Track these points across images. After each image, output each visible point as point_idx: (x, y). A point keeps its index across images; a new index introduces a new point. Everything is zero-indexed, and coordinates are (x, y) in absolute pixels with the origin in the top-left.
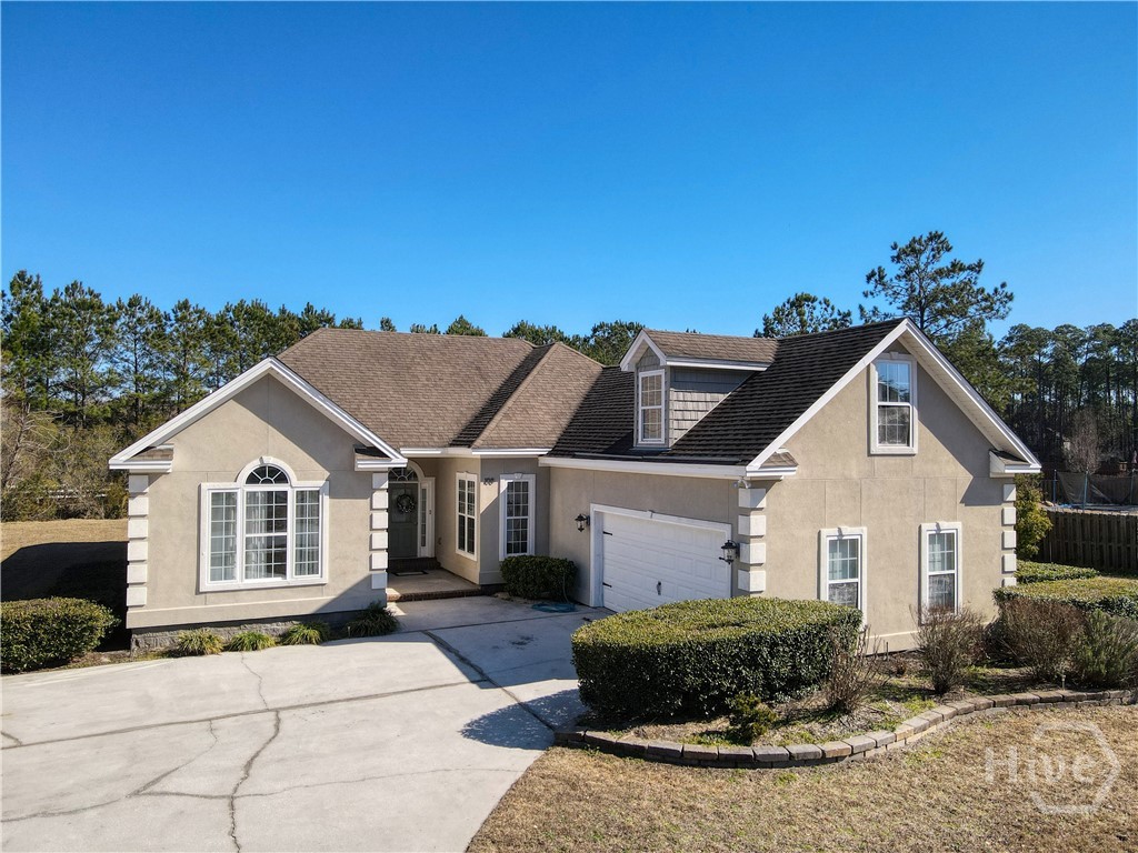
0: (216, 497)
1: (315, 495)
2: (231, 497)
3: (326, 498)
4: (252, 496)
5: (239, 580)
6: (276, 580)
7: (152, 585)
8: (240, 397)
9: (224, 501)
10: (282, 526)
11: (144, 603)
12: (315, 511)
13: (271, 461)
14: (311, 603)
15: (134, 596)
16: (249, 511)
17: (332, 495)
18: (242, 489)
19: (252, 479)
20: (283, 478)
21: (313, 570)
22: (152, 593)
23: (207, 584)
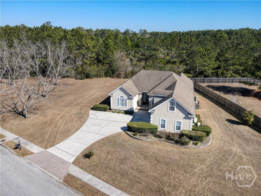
0: (117, 98)
1: (126, 99)
2: (119, 98)
3: (127, 100)
4: (121, 99)
5: (120, 106)
6: (123, 107)
7: (113, 105)
8: (119, 89)
9: (118, 99)
10: (123, 102)
11: (112, 107)
12: (126, 101)
13: (122, 95)
14: (126, 109)
15: (111, 106)
16: (121, 100)
17: (128, 99)
18: (120, 98)
19: (120, 97)
20: (123, 97)
21: (126, 106)
22: (113, 106)
23: (117, 106)
